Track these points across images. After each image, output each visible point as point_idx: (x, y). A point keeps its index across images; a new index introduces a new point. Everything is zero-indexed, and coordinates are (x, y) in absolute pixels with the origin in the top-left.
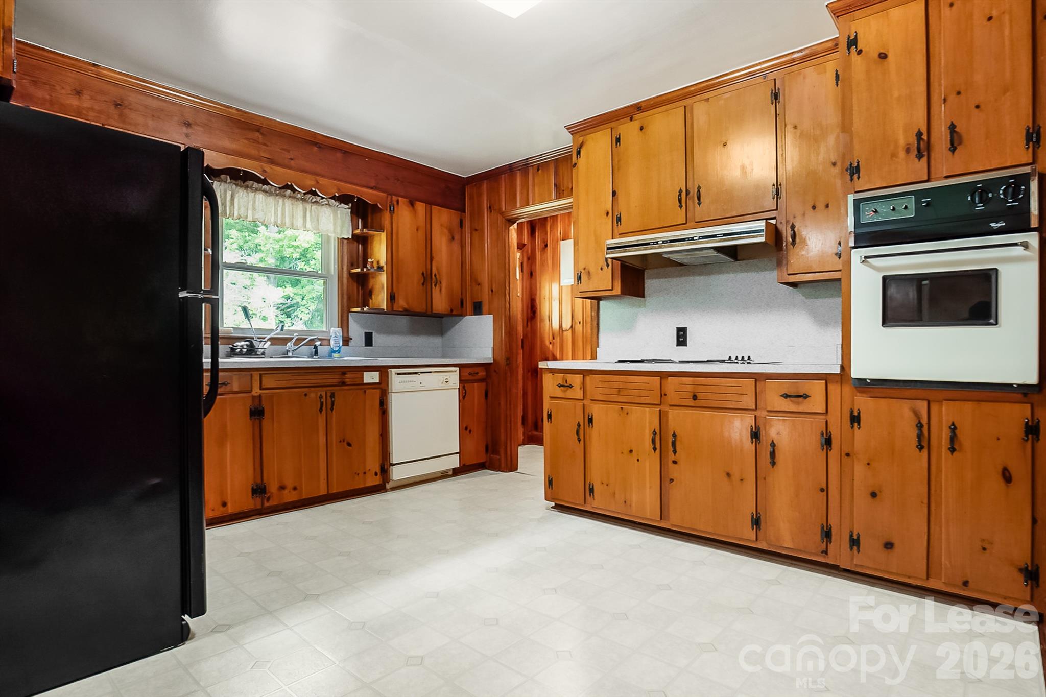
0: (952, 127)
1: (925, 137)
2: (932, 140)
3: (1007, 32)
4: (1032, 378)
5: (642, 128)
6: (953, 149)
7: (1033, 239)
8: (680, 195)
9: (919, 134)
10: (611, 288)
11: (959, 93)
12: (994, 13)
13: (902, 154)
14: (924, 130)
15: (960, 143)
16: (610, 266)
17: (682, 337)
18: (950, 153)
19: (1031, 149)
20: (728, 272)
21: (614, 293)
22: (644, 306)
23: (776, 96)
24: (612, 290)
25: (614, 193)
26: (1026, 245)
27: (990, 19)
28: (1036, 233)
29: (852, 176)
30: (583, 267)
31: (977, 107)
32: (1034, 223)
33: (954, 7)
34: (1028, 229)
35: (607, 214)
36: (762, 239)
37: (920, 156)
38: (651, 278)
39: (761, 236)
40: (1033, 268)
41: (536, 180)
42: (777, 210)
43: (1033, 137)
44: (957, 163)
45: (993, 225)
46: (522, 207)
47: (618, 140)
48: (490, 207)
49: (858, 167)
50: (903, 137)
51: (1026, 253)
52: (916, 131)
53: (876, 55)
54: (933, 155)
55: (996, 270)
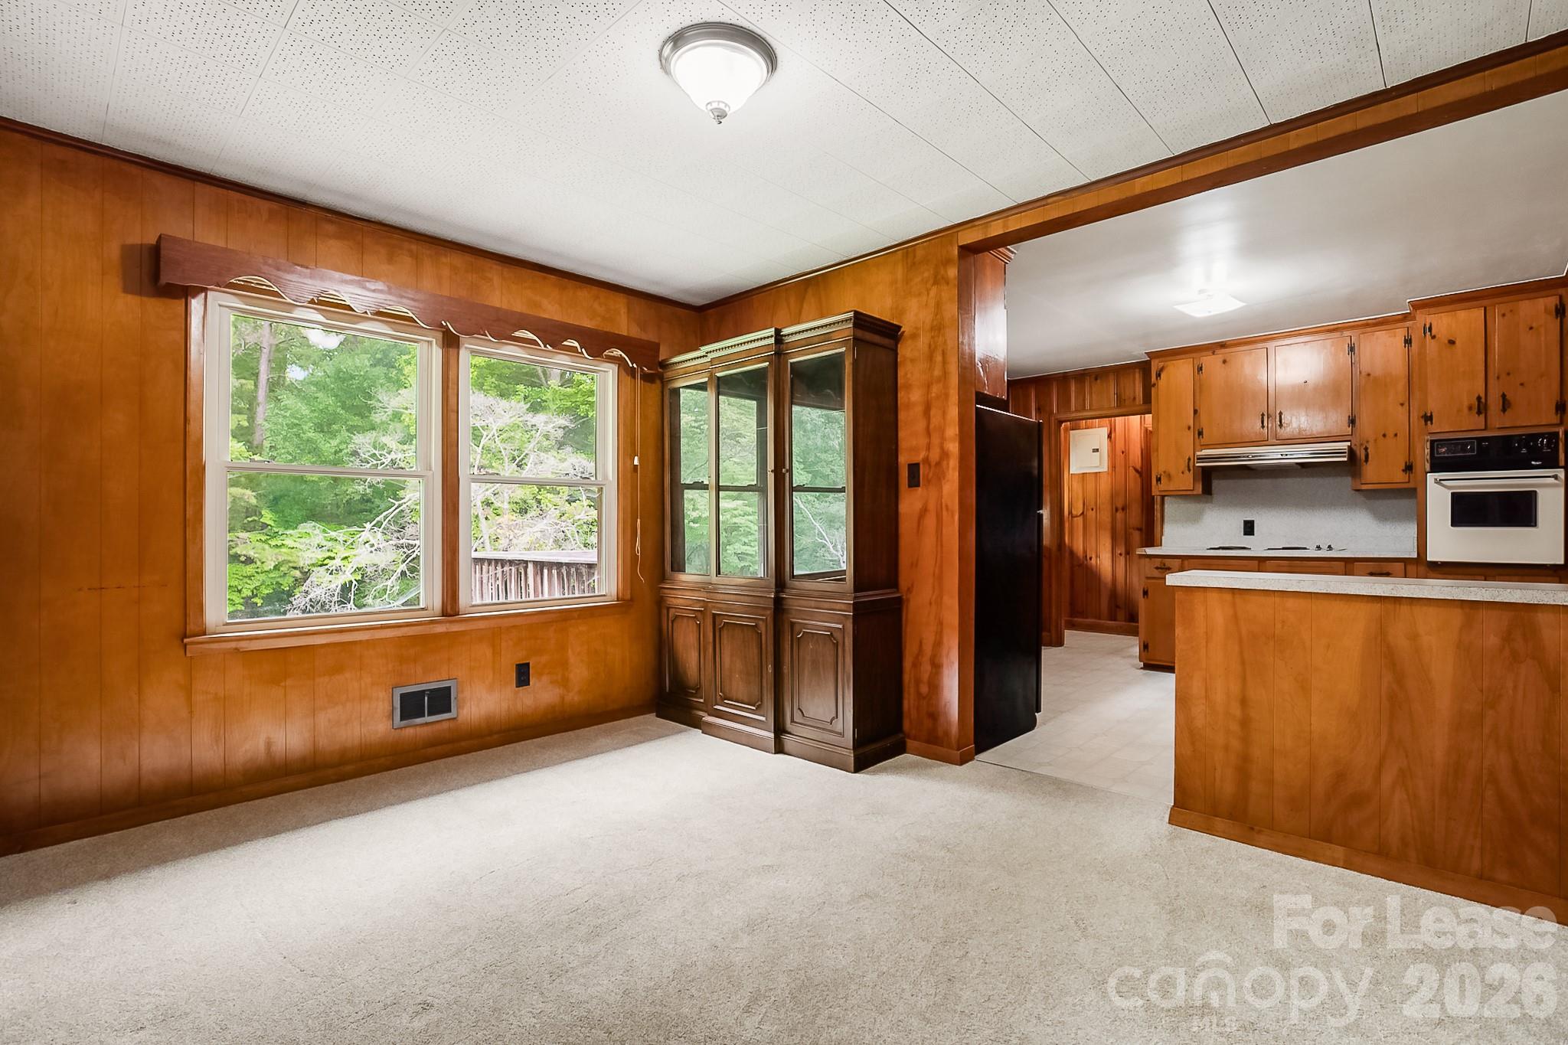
0: (1504, 396)
1: (1483, 400)
2: (1488, 402)
3: (1543, 338)
4: (1561, 561)
5: (1224, 362)
6: (1504, 410)
7: (1561, 473)
8: (1263, 418)
9: (1479, 398)
10: (1192, 488)
11: (1508, 374)
12: (1534, 325)
13: (1466, 410)
14: (1483, 395)
15: (1509, 407)
16: (1192, 472)
17: (1249, 528)
18: (1502, 413)
19: (1559, 415)
20: (1295, 477)
21: (1195, 493)
22: (1211, 502)
23: (1352, 349)
24: (1193, 490)
25: (1195, 412)
26: (1556, 477)
27: (1531, 328)
28: (1562, 470)
29: (1426, 422)
30: (1164, 470)
31: (1522, 384)
32: (1562, 463)
33: (1506, 318)
34: (1558, 467)
35: (1189, 428)
36: (1345, 459)
37: (1479, 413)
38: (1219, 478)
39: (1345, 457)
40: (1561, 492)
41: (1094, 389)
42: (1352, 435)
43: (1560, 408)
44: (1507, 420)
45: (1533, 463)
46: (1077, 411)
47: (1200, 369)
48: (1039, 409)
49: (1431, 416)
50: (1467, 399)
51: (1556, 482)
52: (1477, 395)
53: (1446, 342)
54: (1489, 413)
55: (1535, 492)
